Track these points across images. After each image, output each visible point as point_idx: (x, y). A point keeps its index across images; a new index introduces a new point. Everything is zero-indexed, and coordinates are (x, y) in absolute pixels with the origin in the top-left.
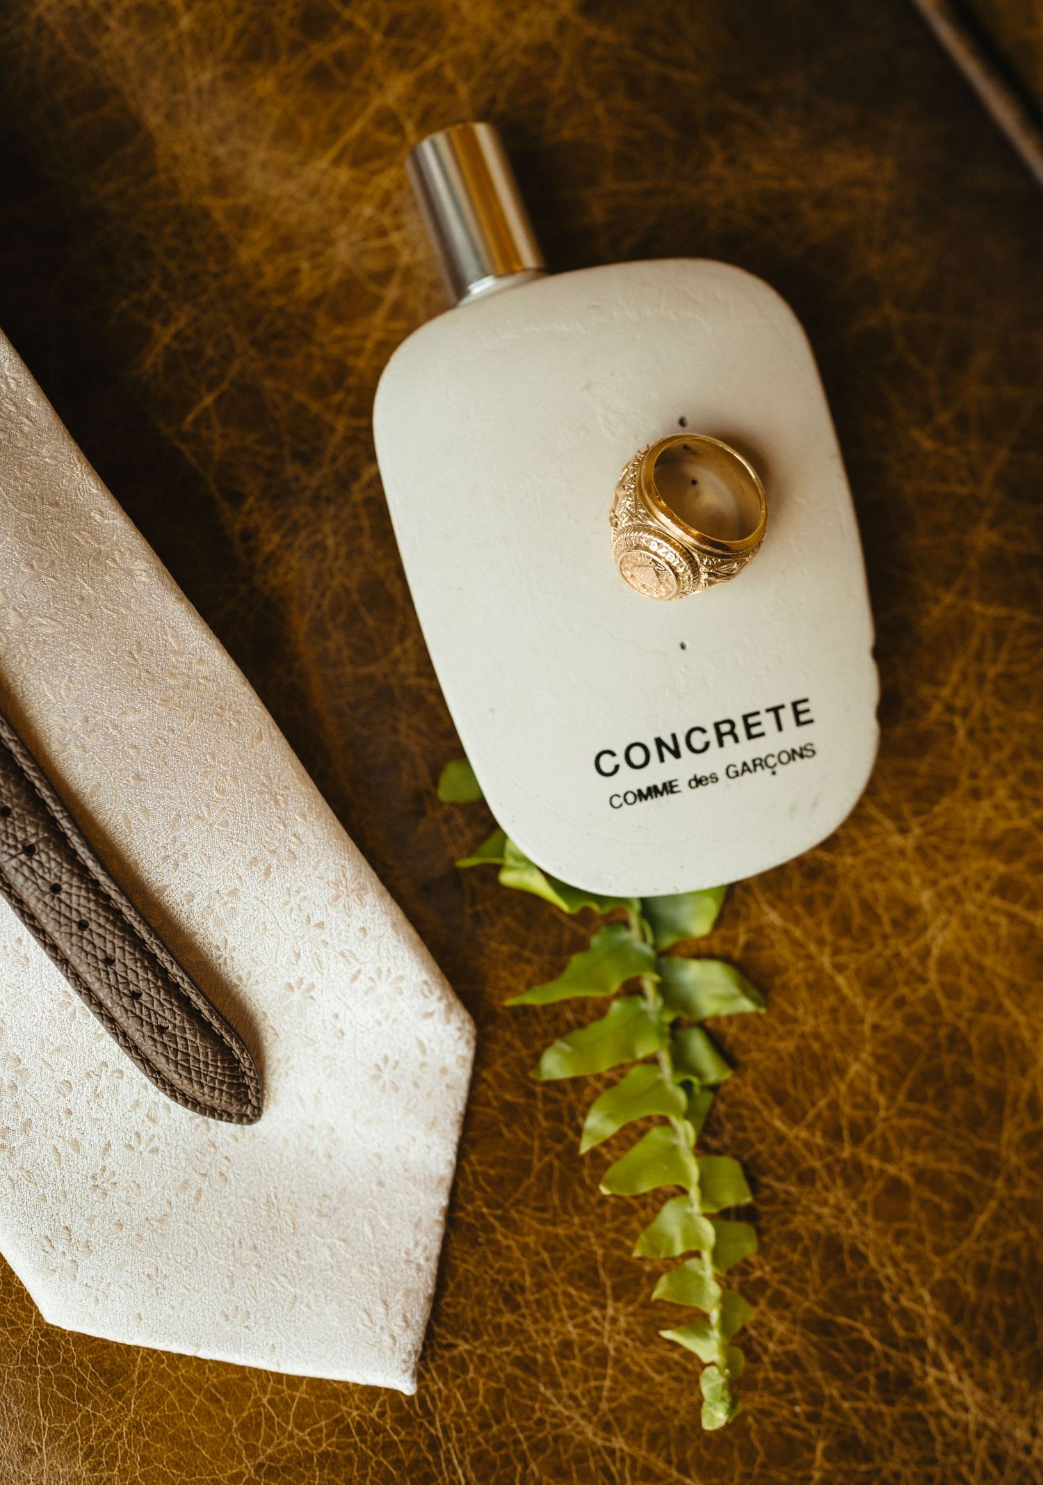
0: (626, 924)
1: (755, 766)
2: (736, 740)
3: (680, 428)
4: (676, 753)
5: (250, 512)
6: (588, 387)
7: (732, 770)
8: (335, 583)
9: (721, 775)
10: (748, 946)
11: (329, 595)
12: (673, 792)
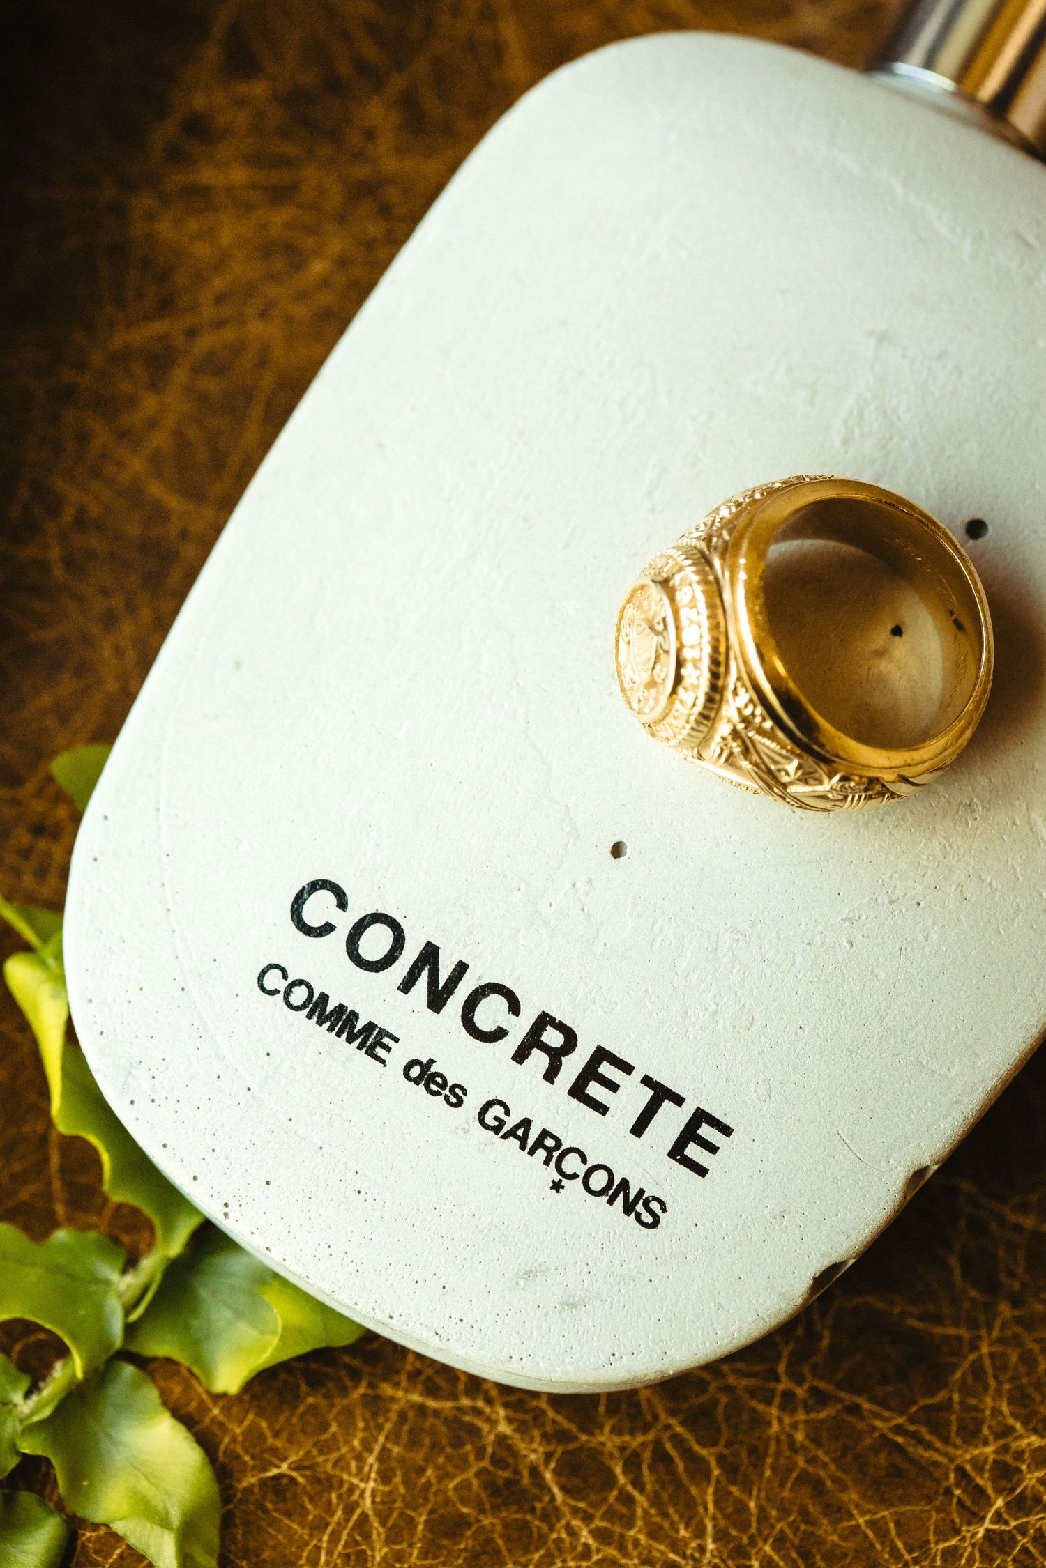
0: (131, 1263)
1: (539, 1144)
2: (551, 1075)
3: (961, 531)
4: (437, 1001)
5: (241, 102)
6: (883, 338)
7: (497, 1111)
8: (257, 329)
9: (473, 1103)
10: (279, 1487)
11: (228, 334)
12: (371, 1053)
